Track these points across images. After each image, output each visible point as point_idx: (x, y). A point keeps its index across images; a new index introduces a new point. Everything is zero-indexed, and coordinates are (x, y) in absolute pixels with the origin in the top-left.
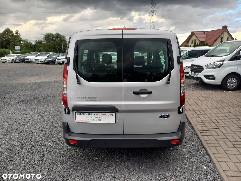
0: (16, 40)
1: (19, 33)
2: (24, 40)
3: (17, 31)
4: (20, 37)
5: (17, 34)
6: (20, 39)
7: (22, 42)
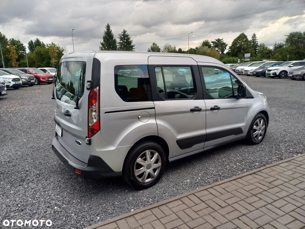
0: (249, 46)
1: (255, 37)
2: (260, 45)
3: (254, 34)
4: (256, 42)
5: (254, 38)
6: (256, 44)
7: (257, 48)
